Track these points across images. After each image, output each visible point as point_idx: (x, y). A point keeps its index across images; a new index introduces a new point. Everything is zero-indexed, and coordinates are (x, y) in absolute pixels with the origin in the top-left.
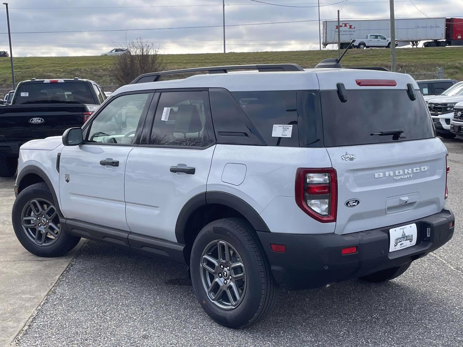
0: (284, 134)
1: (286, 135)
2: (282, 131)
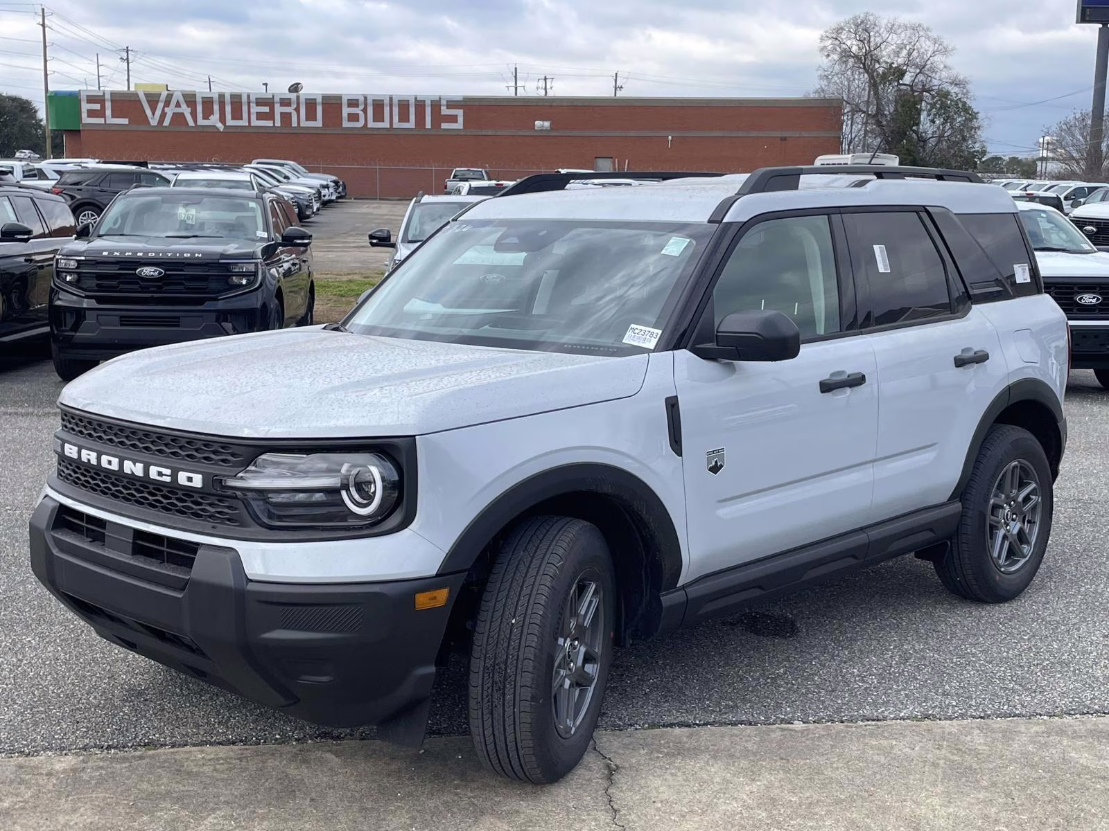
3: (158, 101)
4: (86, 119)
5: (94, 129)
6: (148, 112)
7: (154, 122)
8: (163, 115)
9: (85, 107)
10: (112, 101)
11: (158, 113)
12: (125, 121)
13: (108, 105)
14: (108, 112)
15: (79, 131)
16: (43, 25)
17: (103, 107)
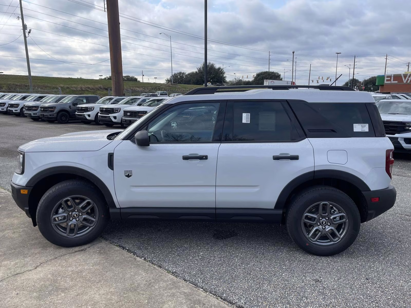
0: (363, 130)
1: (365, 130)
2: (361, 127)
3: (407, 76)
4: (386, 82)
5: (388, 85)
6: (404, 79)
7: (405, 82)
8: (408, 80)
9: (386, 79)
10: (393, 77)
11: (406, 79)
12: (397, 82)
13: (392, 78)
14: (392, 80)
15: (383, 85)
16: (386, 59)
17: (391, 79)
